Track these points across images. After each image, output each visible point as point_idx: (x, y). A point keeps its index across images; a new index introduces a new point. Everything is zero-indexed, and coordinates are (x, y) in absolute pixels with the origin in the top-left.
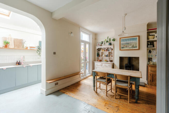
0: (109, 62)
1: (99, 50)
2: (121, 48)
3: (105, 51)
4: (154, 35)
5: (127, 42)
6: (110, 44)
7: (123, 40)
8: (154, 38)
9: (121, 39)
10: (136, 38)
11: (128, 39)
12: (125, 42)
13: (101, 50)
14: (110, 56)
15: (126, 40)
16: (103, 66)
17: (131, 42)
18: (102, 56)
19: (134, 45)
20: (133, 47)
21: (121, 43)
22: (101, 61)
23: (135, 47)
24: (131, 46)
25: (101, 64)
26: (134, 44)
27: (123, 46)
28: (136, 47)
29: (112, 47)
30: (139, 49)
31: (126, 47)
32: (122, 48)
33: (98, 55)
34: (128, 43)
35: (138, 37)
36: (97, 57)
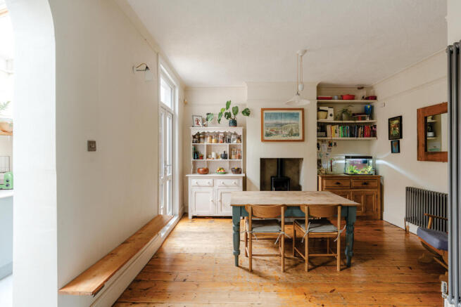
0: (231, 174)
1: (198, 138)
2: (264, 133)
3: (217, 141)
4: (327, 111)
5: (280, 121)
6: (234, 123)
7: (270, 116)
8: (326, 118)
9: (265, 112)
10: (298, 114)
11: (281, 114)
12: (275, 121)
13: (204, 138)
14: (233, 157)
15: (276, 116)
16: (216, 187)
17: (288, 121)
18: (209, 156)
19: (294, 130)
20: (291, 134)
21: (265, 122)
22: (206, 171)
23: (295, 135)
24: (287, 133)
25: (211, 181)
26: (293, 128)
27: (268, 131)
28: (298, 135)
29: (239, 131)
30: (303, 140)
31: (277, 133)
32: (268, 135)
33: (197, 155)
34: (282, 125)
35: (300, 112)
36: (192, 160)
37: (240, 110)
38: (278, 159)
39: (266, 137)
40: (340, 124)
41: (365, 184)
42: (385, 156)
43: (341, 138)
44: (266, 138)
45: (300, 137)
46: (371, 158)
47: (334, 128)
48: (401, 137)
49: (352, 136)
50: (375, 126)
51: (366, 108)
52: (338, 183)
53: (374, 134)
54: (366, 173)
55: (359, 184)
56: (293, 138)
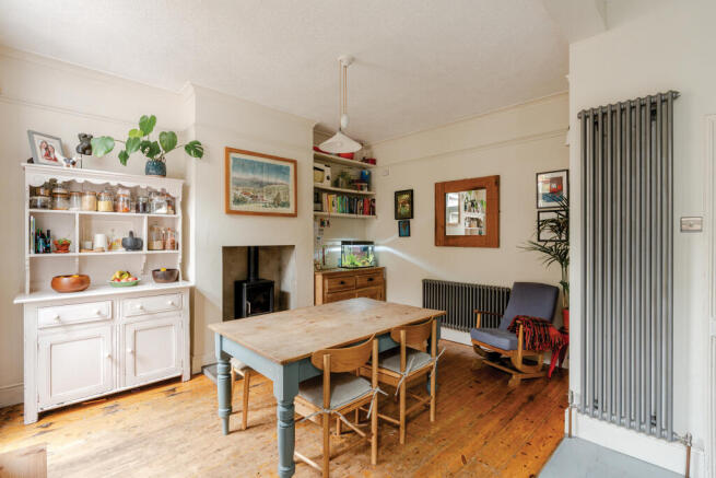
0: (152, 286)
1: (49, 194)
2: (232, 199)
3: (115, 209)
4: (322, 170)
5: (264, 178)
6: (160, 169)
7: (242, 165)
8: (322, 182)
9: (232, 155)
10: (288, 169)
11: (261, 165)
12: (250, 176)
13: (68, 197)
14: (157, 244)
15: (253, 167)
17: (272, 180)
18: (88, 244)
19: (282, 197)
20: (277, 202)
21: (233, 174)
22: (82, 283)
23: (283, 205)
24: (270, 200)
25: (105, 307)
26: (281, 192)
27: (239, 193)
28: (289, 205)
29: (173, 187)
30: (294, 216)
31: (254, 198)
32: (238, 201)
33: (43, 240)
34: (261, 184)
35: (291, 166)
36: (29, 254)
37: (182, 142)
38: (249, 248)
39: (235, 205)
40: (338, 193)
41: (371, 280)
42: (389, 240)
43: (338, 214)
44: (234, 207)
45: (291, 210)
46: (371, 243)
47: (332, 197)
48: (412, 217)
49: (351, 212)
50: (374, 201)
51: (362, 174)
52: (342, 283)
53: (372, 211)
54: (367, 264)
55: (364, 281)
56: (281, 210)
